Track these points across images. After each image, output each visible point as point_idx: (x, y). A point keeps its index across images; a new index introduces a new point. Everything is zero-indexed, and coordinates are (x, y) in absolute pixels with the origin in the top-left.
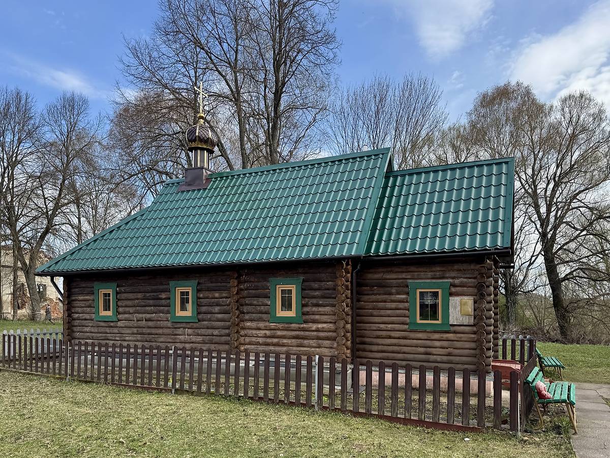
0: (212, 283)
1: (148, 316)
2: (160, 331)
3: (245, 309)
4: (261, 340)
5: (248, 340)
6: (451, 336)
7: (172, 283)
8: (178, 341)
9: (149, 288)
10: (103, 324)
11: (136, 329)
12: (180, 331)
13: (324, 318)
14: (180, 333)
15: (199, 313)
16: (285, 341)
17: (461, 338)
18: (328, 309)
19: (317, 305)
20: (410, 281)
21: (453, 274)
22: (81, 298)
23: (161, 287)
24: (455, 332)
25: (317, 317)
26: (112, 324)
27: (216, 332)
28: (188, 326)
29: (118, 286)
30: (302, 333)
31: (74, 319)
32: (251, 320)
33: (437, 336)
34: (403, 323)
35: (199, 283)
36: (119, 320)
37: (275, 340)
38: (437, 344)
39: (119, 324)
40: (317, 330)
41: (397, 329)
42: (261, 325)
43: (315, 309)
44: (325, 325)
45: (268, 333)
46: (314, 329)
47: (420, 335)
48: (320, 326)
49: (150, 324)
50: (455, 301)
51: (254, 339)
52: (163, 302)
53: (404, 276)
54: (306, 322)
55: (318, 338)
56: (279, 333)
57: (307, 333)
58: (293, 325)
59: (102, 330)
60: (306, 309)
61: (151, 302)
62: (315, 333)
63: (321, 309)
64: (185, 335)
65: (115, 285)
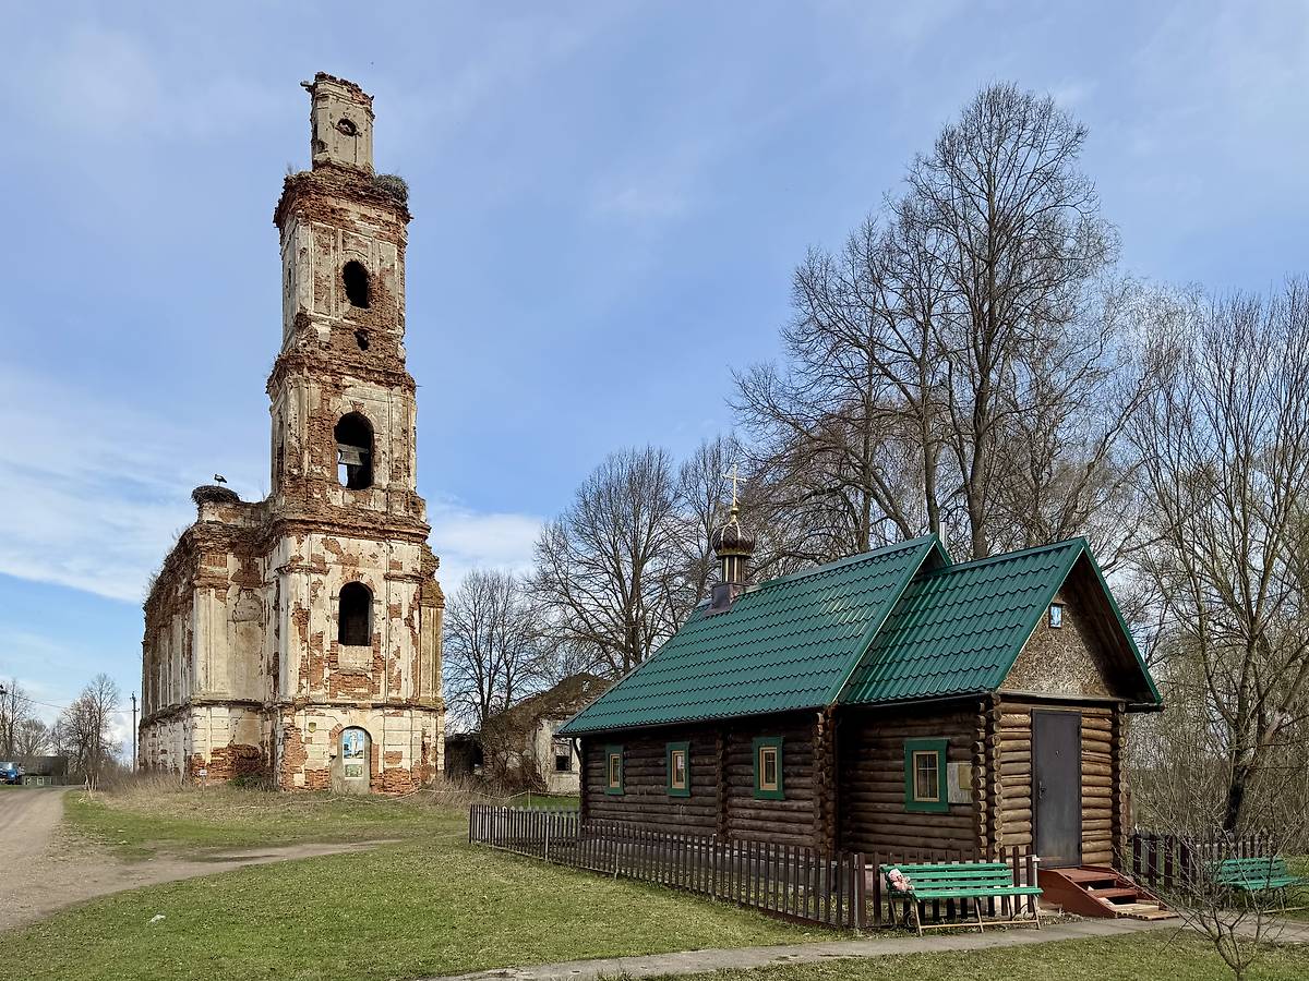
0: (703, 744)
1: (649, 788)
2: (659, 808)
3: (733, 780)
4: (746, 823)
5: (735, 822)
6: (951, 820)
7: (668, 745)
8: (673, 821)
9: (650, 752)
10: (612, 799)
11: (639, 806)
12: (675, 809)
13: (806, 793)
14: (676, 811)
15: (692, 785)
16: (769, 824)
17: (961, 823)
18: (807, 781)
19: (799, 775)
20: (907, 739)
21: (952, 729)
22: (595, 765)
23: (660, 750)
24: (955, 815)
25: (798, 792)
26: (620, 799)
27: (707, 811)
28: (682, 802)
29: (625, 749)
30: (784, 814)
31: (590, 793)
32: (738, 796)
33: (935, 820)
34: (901, 802)
35: (691, 745)
36: (625, 794)
37: (760, 823)
38: (937, 832)
39: (626, 798)
40: (799, 810)
41: (894, 810)
42: (747, 801)
43: (796, 781)
44: (806, 803)
45: (752, 812)
46: (795, 808)
47: (918, 819)
48: (801, 804)
49: (651, 798)
50: (953, 767)
51: (740, 821)
52: (662, 770)
53: (900, 732)
54: (788, 799)
55: (801, 822)
56: (764, 813)
57: (790, 814)
58: (775, 803)
59: (612, 806)
60: (788, 781)
61: (652, 770)
62: (797, 814)
63: (802, 781)
64: (681, 813)
65: (622, 748)
